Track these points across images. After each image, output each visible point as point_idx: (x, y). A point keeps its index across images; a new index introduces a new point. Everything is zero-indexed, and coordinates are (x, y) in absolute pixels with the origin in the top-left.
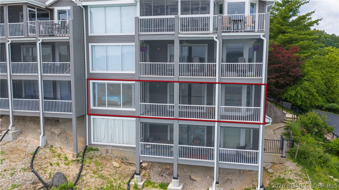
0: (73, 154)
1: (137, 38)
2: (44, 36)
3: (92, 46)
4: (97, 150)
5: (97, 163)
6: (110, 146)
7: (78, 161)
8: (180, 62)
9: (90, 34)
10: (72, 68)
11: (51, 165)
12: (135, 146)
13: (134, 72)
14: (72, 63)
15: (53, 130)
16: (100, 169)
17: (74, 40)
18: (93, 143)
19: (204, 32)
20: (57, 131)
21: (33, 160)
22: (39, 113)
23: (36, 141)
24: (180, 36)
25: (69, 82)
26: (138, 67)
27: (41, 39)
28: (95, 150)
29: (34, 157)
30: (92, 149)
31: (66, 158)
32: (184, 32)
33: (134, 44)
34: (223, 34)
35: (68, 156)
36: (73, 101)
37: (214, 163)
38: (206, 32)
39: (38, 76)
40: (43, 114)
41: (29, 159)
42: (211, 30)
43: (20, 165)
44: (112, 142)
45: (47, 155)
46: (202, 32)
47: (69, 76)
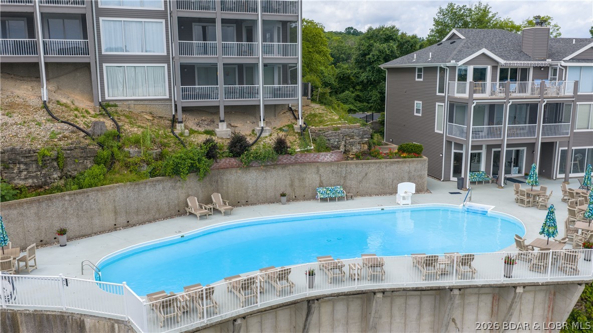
0: (95, 108)
4: (118, 106)
5: (125, 116)
7: (103, 114)
11: (77, 118)
16: (134, 121)
18: (107, 98)
21: (50, 113)
22: (39, 58)
28: (113, 106)
29: (48, 111)
30: (109, 106)
31: (87, 112)
35: (87, 110)
41: (44, 112)
43: (38, 118)
44: (134, 95)
45: (63, 109)
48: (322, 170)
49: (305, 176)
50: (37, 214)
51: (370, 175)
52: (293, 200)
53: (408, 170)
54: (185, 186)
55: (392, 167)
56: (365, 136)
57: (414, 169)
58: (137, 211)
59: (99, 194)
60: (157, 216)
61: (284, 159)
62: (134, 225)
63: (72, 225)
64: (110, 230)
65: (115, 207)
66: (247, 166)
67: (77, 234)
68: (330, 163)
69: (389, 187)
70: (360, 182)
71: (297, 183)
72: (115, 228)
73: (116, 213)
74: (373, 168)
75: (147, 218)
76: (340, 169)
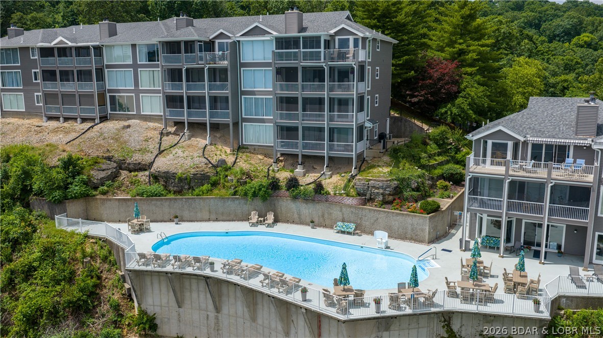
0: (231, 150)
1: (273, 65)
2: (210, 64)
3: (243, 70)
4: (248, 148)
5: (246, 156)
6: (256, 145)
7: (234, 154)
8: (303, 82)
9: (242, 61)
10: (229, 86)
11: (216, 155)
12: (273, 145)
13: (272, 90)
14: (229, 83)
15: (215, 134)
16: (249, 160)
17: (231, 66)
18: (244, 143)
19: (318, 61)
20: (218, 135)
21: (204, 152)
22: (207, 120)
23: (204, 141)
24: (301, 64)
25: (227, 98)
26: (274, 86)
27: (208, 66)
28: (246, 148)
29: (204, 150)
30: (243, 148)
31: (226, 152)
32: (304, 61)
33: (271, 68)
34: (329, 63)
35: (226, 151)
36: (230, 111)
37: (325, 153)
38: (320, 61)
39: (205, 93)
40: (209, 120)
41: (201, 151)
42: (322, 60)
43: (196, 154)
44: (258, 142)
45: (213, 150)
46: (316, 61)
47: (227, 92)
48: (344, 209)
49: (332, 211)
50: (169, 205)
51: (380, 220)
52: (324, 227)
53: (411, 223)
54: (253, 204)
55: (398, 217)
56: (387, 189)
57: (416, 223)
58: (222, 214)
59: (201, 201)
60: (235, 219)
61: (318, 197)
62: (220, 221)
63: (186, 214)
64: (206, 221)
65: (210, 209)
66: (295, 198)
67: (189, 220)
68: (350, 206)
69: (395, 233)
70: (373, 224)
71: (326, 216)
72: (209, 220)
73: (210, 212)
74: (382, 215)
75: (228, 218)
76: (357, 212)
